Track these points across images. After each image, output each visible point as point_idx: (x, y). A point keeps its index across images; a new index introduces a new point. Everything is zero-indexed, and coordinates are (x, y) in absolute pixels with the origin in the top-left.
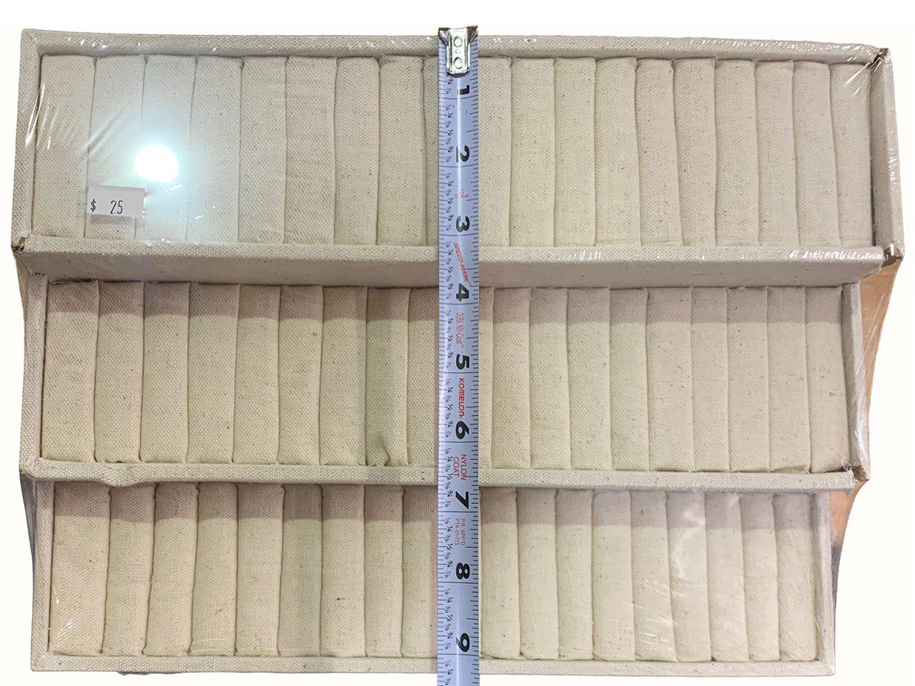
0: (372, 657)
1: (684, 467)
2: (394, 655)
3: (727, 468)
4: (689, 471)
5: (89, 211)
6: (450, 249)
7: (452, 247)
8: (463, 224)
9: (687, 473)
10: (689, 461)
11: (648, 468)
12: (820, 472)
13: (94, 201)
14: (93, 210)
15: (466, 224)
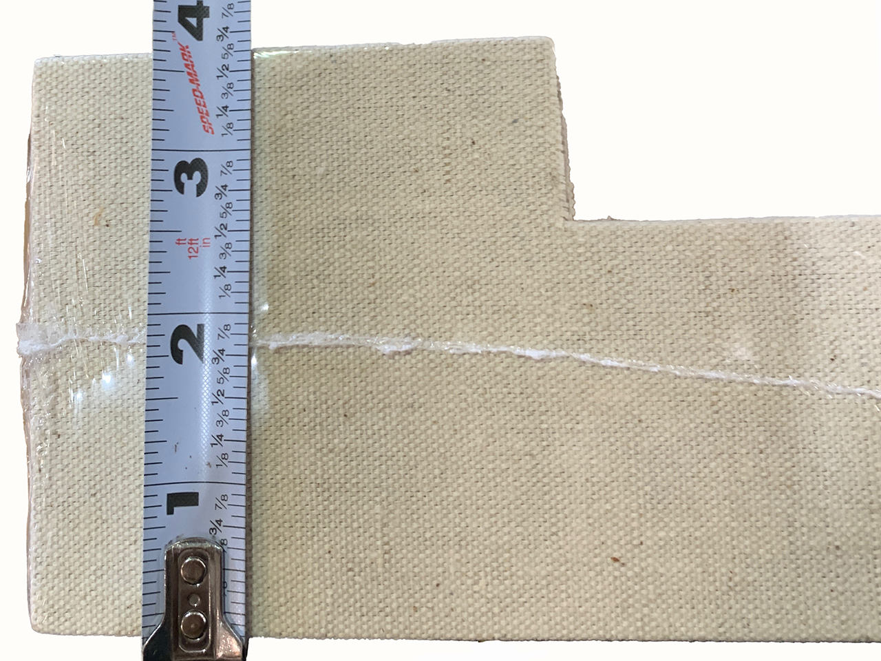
6: (224, 120)
7: (218, 124)
8: (190, 178)
15: (184, 177)
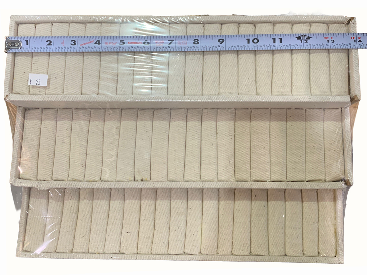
0: (139, 254)
1: (265, 180)
2: (148, 253)
3: (285, 180)
4: (268, 181)
5: (29, 84)
7: (81, 47)
8: (73, 43)
9: (266, 183)
10: (267, 177)
11: (250, 180)
12: (329, 182)
13: (31, 80)
14: (30, 83)
